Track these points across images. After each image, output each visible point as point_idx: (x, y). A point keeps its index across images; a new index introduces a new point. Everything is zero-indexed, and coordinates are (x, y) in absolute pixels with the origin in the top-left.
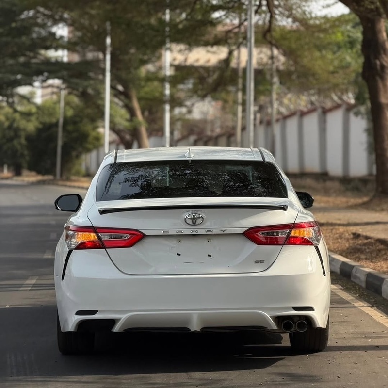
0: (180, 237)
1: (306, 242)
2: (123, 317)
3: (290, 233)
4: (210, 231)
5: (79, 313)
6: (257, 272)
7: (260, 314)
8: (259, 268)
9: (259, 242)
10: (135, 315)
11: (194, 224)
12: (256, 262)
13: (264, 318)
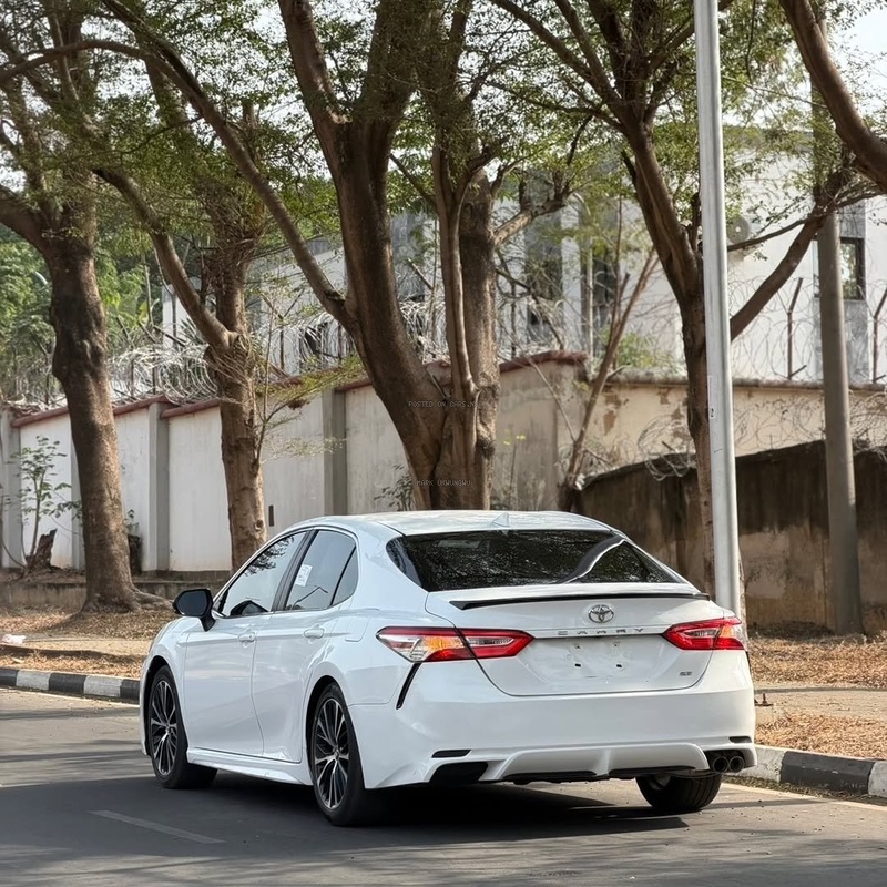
0: (577, 640)
2: (509, 758)
3: (720, 632)
4: (624, 631)
5: (438, 755)
6: (683, 689)
7: (691, 747)
8: (687, 681)
9: (684, 647)
10: (524, 754)
11: (602, 621)
12: (682, 674)
13: (694, 752)
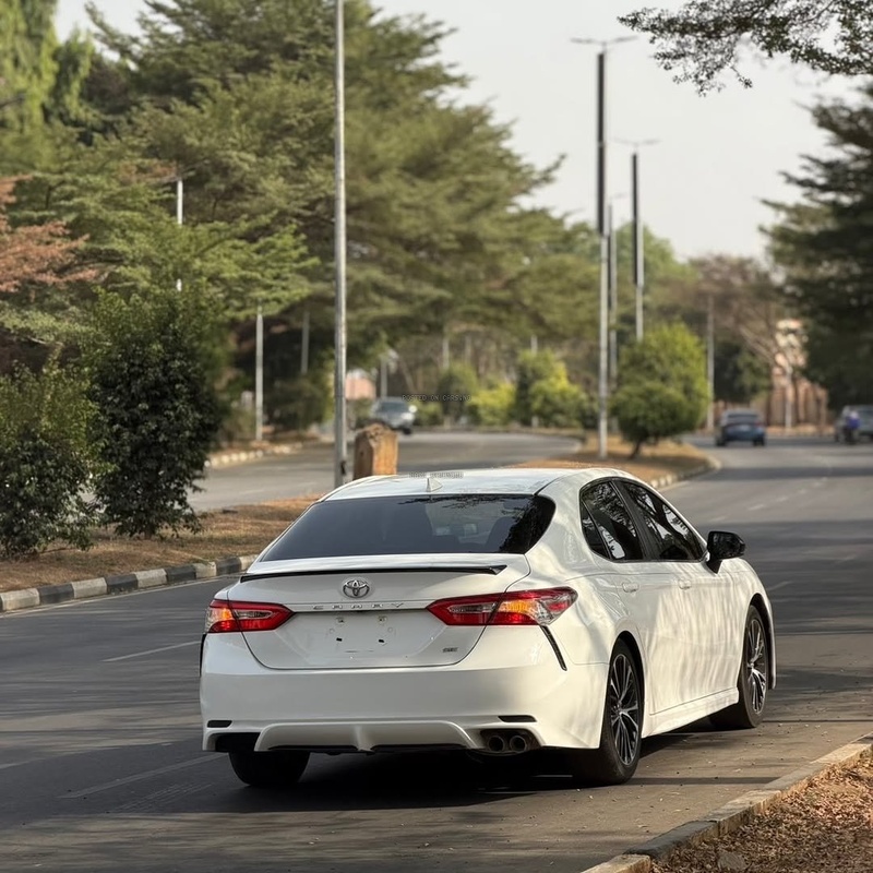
0: (341, 614)
1: (527, 620)
2: (263, 730)
3: (497, 607)
6: (447, 666)
7: (450, 726)
8: (449, 658)
9: (449, 620)
11: (356, 595)
12: (445, 650)
